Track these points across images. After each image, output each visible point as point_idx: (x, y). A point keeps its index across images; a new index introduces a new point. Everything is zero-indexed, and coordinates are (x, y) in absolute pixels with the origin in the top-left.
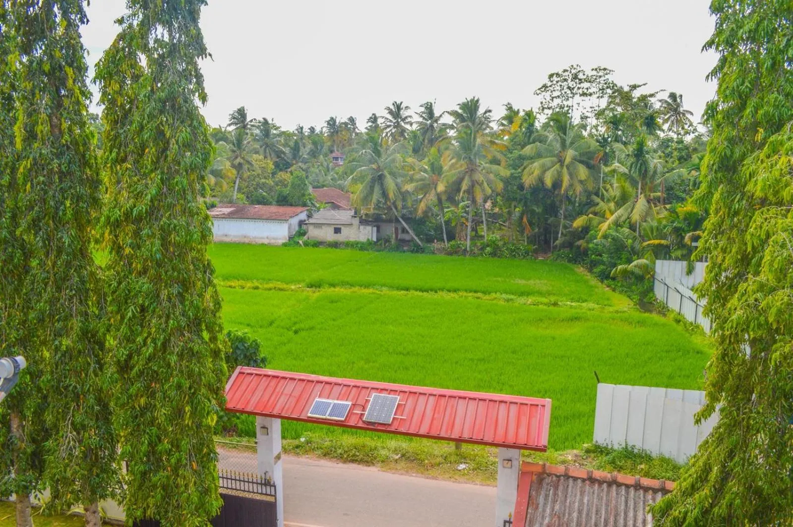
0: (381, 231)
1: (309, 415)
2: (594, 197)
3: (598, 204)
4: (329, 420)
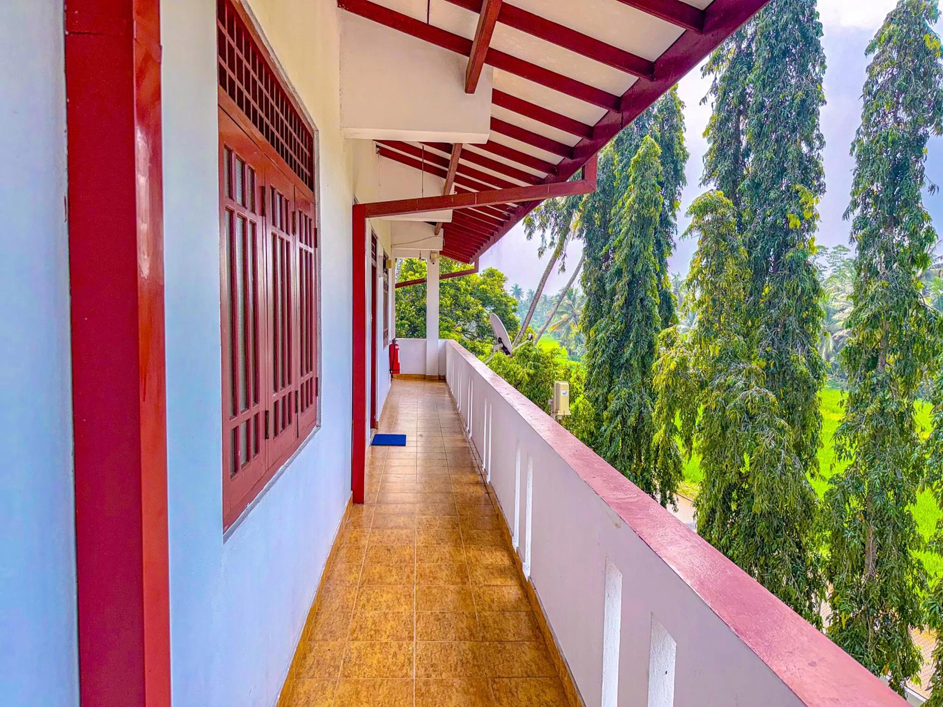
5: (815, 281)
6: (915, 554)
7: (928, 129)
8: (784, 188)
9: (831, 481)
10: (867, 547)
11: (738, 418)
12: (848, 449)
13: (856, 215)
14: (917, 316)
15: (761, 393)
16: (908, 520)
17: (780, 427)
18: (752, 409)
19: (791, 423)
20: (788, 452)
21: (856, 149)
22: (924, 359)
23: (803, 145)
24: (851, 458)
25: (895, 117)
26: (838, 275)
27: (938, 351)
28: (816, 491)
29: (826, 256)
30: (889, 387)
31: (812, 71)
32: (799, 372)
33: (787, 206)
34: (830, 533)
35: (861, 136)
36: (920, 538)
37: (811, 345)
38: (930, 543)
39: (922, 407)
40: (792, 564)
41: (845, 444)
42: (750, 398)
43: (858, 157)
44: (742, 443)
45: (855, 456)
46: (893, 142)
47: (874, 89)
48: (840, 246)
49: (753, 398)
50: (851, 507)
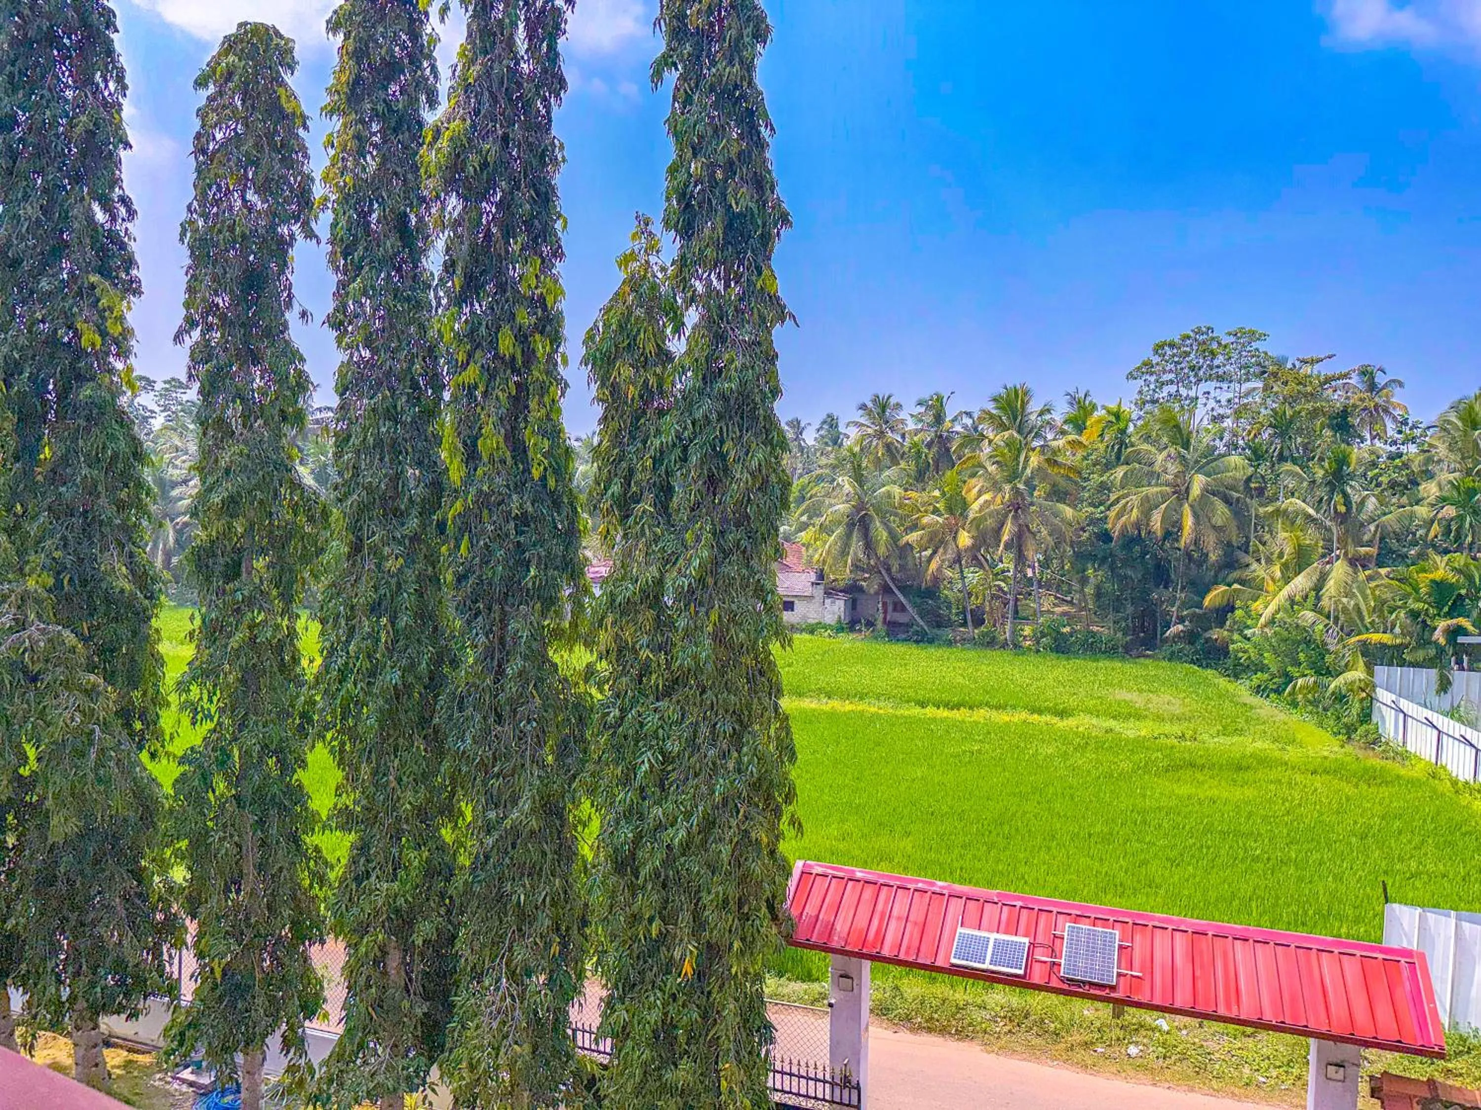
0: (859, 607)
1: (954, 961)
2: (1240, 554)
3: (1248, 566)
4: (993, 972)
5: (134, 438)
6: (310, 840)
7: (294, 228)
8: (65, 276)
9: (182, 760)
10: (244, 848)
11: (7, 682)
12: (205, 707)
13: (194, 340)
14: (292, 499)
15: (49, 633)
16: (298, 795)
17: (89, 687)
18: (33, 663)
19: (110, 678)
20: (106, 726)
21: (188, 235)
22: (305, 559)
23: (96, 207)
24: (212, 720)
25: (243, 197)
26: (174, 425)
27: (322, 549)
28: (159, 780)
29: (152, 393)
30: (261, 605)
31: (102, 85)
32: (118, 590)
33: (75, 310)
34: (186, 842)
35: (194, 216)
36: (315, 814)
37: (133, 544)
38: (328, 819)
39: (307, 630)
40: (127, 910)
41: (201, 699)
42: (27, 643)
43: (191, 248)
44: (16, 727)
45: (217, 716)
46: (243, 236)
47: (211, 148)
48: (173, 379)
49: (34, 644)
50: (217, 793)
